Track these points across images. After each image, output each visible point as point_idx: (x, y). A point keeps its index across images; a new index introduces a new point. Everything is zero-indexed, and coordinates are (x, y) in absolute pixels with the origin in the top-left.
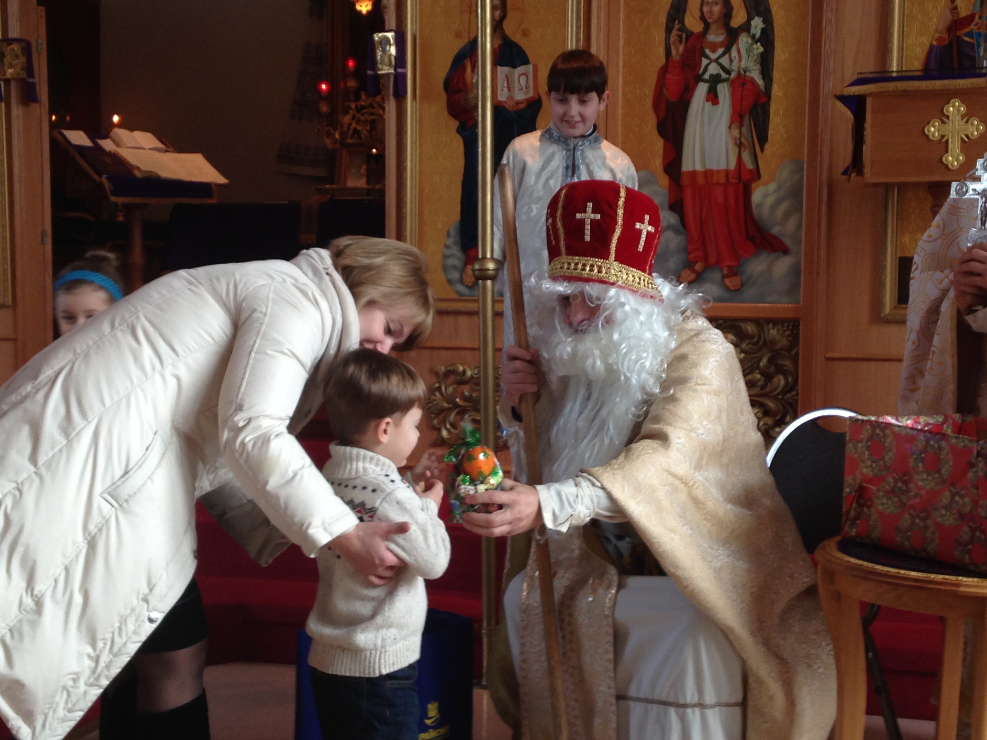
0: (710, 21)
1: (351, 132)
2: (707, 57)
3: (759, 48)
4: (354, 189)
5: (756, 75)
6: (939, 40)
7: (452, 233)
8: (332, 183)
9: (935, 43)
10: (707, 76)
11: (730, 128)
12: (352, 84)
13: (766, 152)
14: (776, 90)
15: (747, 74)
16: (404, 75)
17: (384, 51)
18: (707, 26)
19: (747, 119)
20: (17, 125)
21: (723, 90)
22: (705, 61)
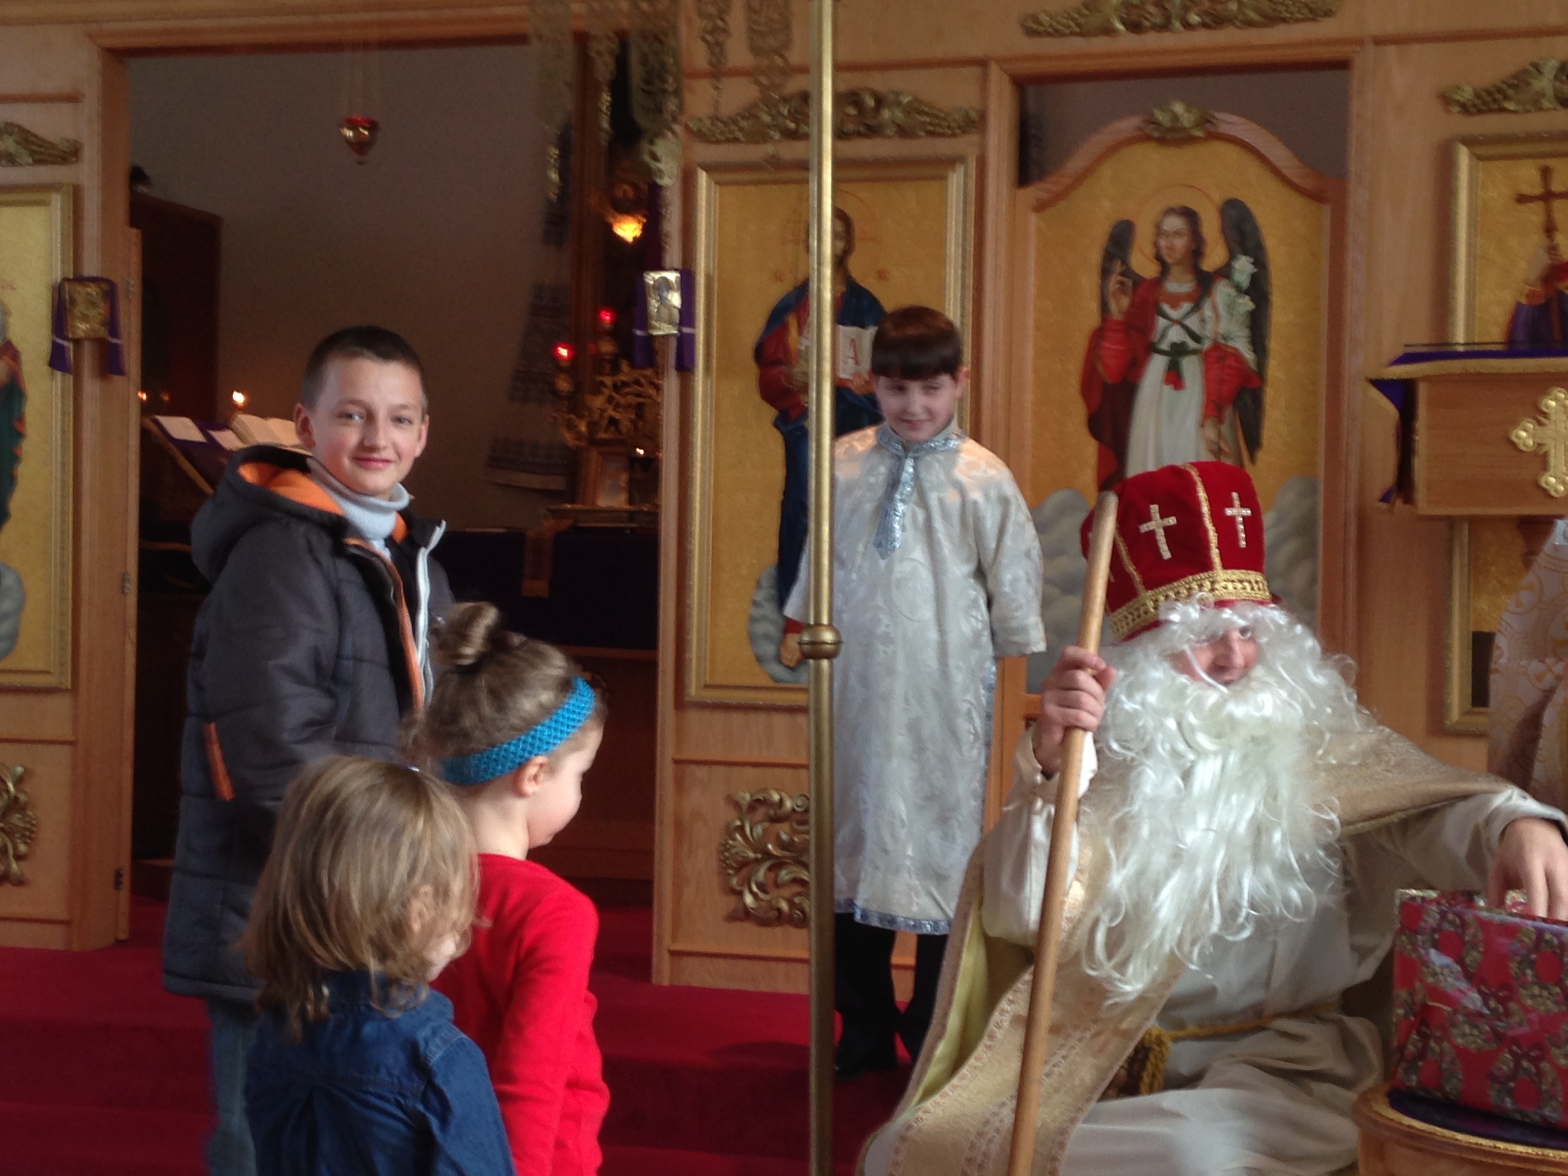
0: (1169, 260)
1: (604, 423)
2: (1165, 316)
3: (1246, 304)
4: (611, 512)
5: (1242, 345)
6: (1530, 295)
7: (765, 583)
8: (572, 502)
9: (1524, 301)
10: (1165, 346)
11: (1202, 425)
12: (607, 347)
13: (1259, 464)
14: (1274, 370)
15: (1230, 343)
16: (691, 338)
17: (663, 301)
18: (1165, 268)
19: (1228, 412)
20: (90, 409)
21: (1191, 368)
22: (1161, 322)
